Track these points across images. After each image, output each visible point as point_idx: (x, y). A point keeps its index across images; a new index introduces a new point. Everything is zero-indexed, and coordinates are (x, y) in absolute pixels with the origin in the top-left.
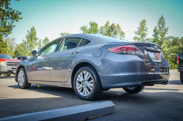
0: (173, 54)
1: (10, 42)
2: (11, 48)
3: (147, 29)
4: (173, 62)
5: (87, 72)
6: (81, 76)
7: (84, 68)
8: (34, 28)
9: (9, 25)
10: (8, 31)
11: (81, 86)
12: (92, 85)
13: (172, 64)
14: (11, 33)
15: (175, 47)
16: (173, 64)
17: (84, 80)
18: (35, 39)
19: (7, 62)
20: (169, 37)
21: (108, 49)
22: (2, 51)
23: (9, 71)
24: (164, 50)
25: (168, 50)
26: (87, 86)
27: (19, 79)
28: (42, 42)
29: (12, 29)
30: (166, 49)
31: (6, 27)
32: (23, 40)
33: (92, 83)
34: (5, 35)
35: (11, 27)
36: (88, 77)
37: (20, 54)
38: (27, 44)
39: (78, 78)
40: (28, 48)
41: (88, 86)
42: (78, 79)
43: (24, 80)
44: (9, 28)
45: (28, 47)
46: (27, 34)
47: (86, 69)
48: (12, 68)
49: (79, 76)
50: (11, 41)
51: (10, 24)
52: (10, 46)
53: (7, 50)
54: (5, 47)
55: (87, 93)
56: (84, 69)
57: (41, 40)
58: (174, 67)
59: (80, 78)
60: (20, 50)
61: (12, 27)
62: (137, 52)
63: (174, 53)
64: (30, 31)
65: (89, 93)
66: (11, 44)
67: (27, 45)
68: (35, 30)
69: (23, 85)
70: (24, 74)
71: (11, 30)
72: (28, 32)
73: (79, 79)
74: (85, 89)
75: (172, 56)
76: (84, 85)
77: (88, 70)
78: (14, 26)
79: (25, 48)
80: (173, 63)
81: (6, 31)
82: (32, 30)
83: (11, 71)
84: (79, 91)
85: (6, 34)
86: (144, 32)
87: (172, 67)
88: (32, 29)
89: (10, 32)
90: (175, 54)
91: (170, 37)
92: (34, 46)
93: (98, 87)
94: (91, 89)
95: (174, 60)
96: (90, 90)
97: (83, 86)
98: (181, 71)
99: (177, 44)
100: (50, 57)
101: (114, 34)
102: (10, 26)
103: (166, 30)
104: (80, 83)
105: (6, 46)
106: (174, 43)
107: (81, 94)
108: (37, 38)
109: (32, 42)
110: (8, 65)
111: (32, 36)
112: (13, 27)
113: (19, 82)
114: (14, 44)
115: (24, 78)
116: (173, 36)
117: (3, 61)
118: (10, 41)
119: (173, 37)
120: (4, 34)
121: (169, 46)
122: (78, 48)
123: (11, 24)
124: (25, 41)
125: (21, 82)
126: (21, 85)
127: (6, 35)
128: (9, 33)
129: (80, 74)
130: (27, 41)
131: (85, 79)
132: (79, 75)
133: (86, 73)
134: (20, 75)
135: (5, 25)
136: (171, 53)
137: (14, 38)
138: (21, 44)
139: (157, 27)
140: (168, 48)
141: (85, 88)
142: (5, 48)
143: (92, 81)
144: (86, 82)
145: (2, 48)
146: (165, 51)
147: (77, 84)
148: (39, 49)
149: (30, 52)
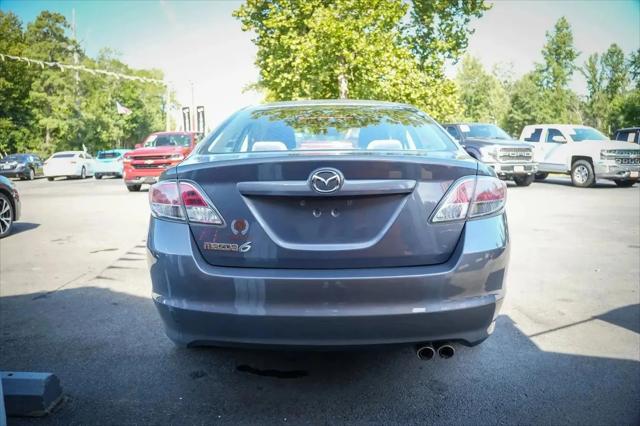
8: (565, 21)
9: (459, 30)
10: (457, 47)
14: (466, 51)
18: (570, 55)
28: (599, 62)
29: (468, 39)
31: (450, 35)
32: (534, 63)
37: (528, 103)
38: (545, 74)
40: (550, 85)
44: (458, 38)
46: (545, 41)
51: (460, 27)
60: (526, 93)
64: (553, 33)
67: (546, 77)
68: (567, 28)
78: (472, 30)
79: (541, 85)
82: (559, 29)
88: (559, 26)
89: (462, 50)
92: (568, 77)
102: (460, 32)
108: (576, 52)
109: (560, 64)
111: (558, 48)
112: (471, 33)
124: (541, 65)
127: (454, 60)
128: (460, 53)
130: (544, 63)
138: (527, 74)
148: (590, 82)
149: (555, 94)
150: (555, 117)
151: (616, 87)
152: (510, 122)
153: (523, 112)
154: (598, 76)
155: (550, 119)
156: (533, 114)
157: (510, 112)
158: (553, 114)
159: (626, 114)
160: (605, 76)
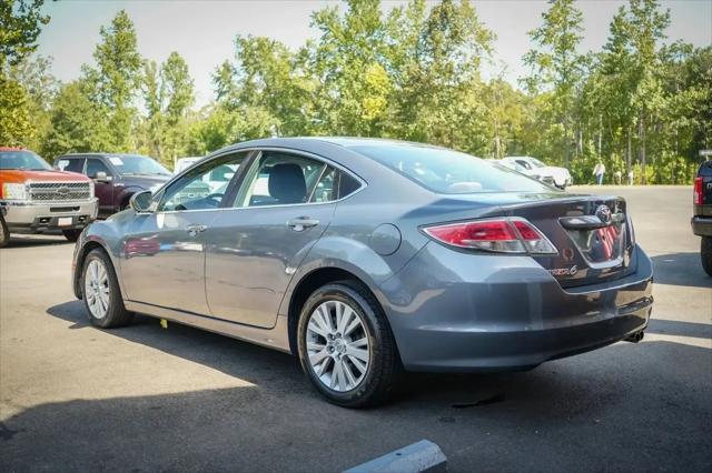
0: (685, 122)
1: (30, 75)
2: (39, 99)
3: (581, 20)
4: (683, 153)
5: (347, 307)
6: (323, 315)
7: (333, 287)
8: (126, 17)
9: (26, 14)
10: (23, 39)
11: (325, 352)
12: (365, 355)
13: (678, 162)
14: (35, 47)
15: (694, 93)
16: (682, 160)
17: (334, 334)
18: (134, 62)
19: (33, 186)
20: (674, 49)
21: (425, 230)
22: (6, 124)
23: (42, 219)
24: (650, 107)
25: (664, 106)
26: (346, 357)
27: (89, 291)
28: (158, 73)
29: (39, 31)
30: (659, 102)
31: (11, 22)
32: (84, 68)
33: (364, 347)
34: (9, 58)
35: (35, 24)
36: (349, 324)
37: (77, 124)
38: (100, 84)
39: (313, 321)
40: (107, 100)
41: (352, 359)
42: (311, 326)
43: (106, 299)
44: (26, 27)
45: (104, 97)
46: (100, 40)
47: (344, 294)
48: (53, 210)
49: (316, 315)
50: (35, 71)
51: (27, 11)
52: (32, 91)
53: (25, 119)
54: (14, 106)
55: (348, 382)
56: (334, 292)
57: (154, 64)
58: (687, 172)
59: (320, 323)
60: (76, 110)
61: (39, 22)
62: (533, 243)
63: (689, 117)
64: (110, 29)
65: (355, 383)
66: (38, 83)
67: (103, 89)
68: (129, 26)
69: (106, 316)
70: (106, 276)
71: (35, 36)
72: (102, 32)
73: (318, 325)
74: (339, 365)
75: (681, 129)
76: (336, 353)
77: (351, 298)
78: (45, 18)
79: (95, 101)
80: (685, 157)
81: (13, 42)
82: (118, 26)
83: (48, 219)
84: (317, 369)
85: (13, 53)
86: (569, 31)
87: (680, 173)
88: (118, 22)
89: (31, 45)
90: (694, 121)
91: (678, 46)
92: (131, 92)
93: (387, 364)
94: (363, 369)
95: (687, 142)
96: (356, 373)
97: (333, 355)
98: (706, 234)
99: (702, 80)
100: (205, 227)
101: (452, 37)
102: (28, 18)
103: (662, 22)
104: (321, 340)
105: (20, 101)
106: (693, 78)
107: (326, 380)
108: (142, 60)
109: (121, 73)
110: (34, 196)
111: (119, 51)
112: (44, 22)
113: (89, 301)
114: (48, 82)
115: (108, 290)
116: (688, 43)
117: (16, 182)
118: (30, 71)
119: (688, 49)
120: (8, 54)
121: (669, 90)
122: (308, 203)
123: (34, 11)
124: (93, 72)
125: (98, 301)
126: (99, 312)
127: (14, 58)
128: (28, 49)
129: (321, 310)
130: (99, 70)
131: (341, 329)
132: (317, 312)
133: (343, 309)
134: (91, 274)
135: (8, 17)
136: (677, 117)
137: (46, 58)
138: (75, 82)
139: (628, 8)
140: (664, 97)
141: (338, 363)
142: (16, 110)
143: (364, 341)
144: (344, 342)
145: (4, 111)
146: (655, 110)
147: (311, 344)
148: (148, 100)
149: (114, 113)
150: (117, 144)
151: (181, 107)
152: (50, 150)
153: (72, 137)
154: (158, 92)
155: (110, 146)
156: (87, 139)
157: (51, 136)
158: (114, 139)
159: (208, 142)
160: (166, 92)
